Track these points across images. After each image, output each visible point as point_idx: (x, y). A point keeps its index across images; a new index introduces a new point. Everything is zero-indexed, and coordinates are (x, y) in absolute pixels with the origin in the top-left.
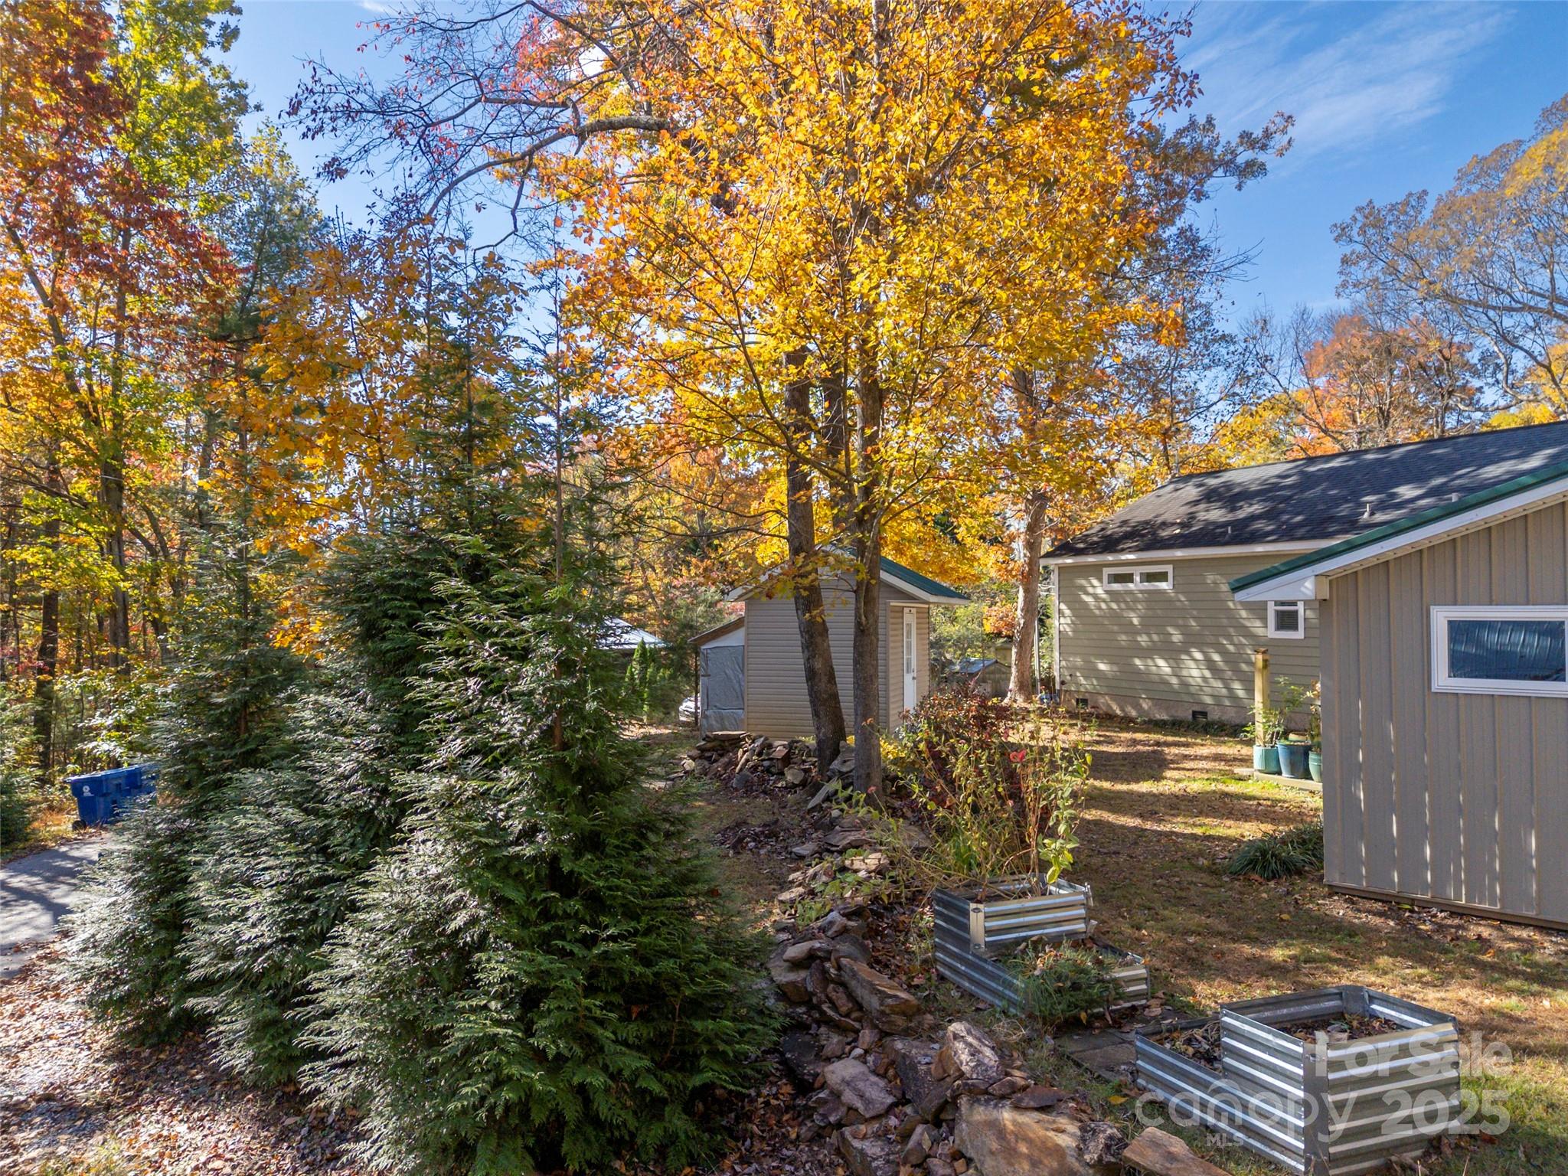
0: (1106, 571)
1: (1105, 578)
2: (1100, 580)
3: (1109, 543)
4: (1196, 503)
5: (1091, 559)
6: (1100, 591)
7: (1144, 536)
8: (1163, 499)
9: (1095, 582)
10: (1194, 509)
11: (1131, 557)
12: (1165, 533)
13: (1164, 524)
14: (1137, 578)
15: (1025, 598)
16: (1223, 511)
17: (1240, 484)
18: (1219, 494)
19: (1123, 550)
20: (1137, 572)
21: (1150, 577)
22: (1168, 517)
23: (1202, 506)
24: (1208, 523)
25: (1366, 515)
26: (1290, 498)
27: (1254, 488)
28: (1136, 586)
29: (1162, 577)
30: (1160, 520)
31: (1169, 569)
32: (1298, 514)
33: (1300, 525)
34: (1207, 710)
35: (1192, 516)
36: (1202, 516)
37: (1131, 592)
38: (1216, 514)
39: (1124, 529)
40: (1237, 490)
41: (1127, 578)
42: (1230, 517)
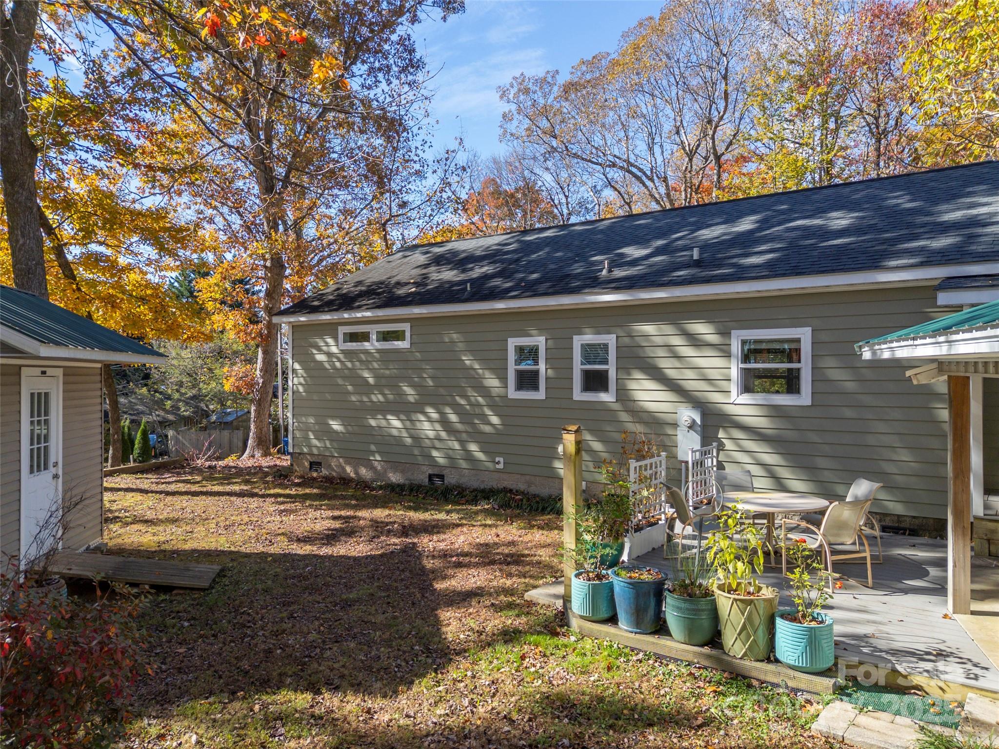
0: (342, 330)
1: (341, 337)
2: (336, 338)
3: (346, 301)
4: (426, 266)
5: (326, 317)
6: (334, 349)
7: (379, 294)
8: (393, 264)
9: (330, 341)
10: (424, 271)
11: (368, 314)
12: (401, 292)
13: (399, 284)
14: (374, 337)
15: (264, 359)
16: (455, 272)
17: (464, 251)
18: (447, 259)
19: (359, 307)
20: (373, 330)
21: (386, 336)
22: (402, 277)
23: (433, 269)
24: (442, 283)
25: (604, 272)
26: (518, 260)
27: (478, 253)
28: (372, 345)
29: (398, 336)
30: (393, 281)
31: (406, 327)
32: (533, 273)
33: (537, 282)
34: (444, 473)
35: (425, 277)
36: (435, 276)
37: (366, 352)
38: (449, 275)
39: (359, 288)
40: (463, 255)
41: (365, 337)
42: (462, 277)
